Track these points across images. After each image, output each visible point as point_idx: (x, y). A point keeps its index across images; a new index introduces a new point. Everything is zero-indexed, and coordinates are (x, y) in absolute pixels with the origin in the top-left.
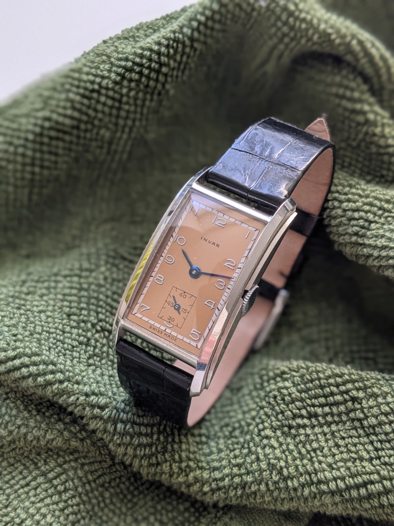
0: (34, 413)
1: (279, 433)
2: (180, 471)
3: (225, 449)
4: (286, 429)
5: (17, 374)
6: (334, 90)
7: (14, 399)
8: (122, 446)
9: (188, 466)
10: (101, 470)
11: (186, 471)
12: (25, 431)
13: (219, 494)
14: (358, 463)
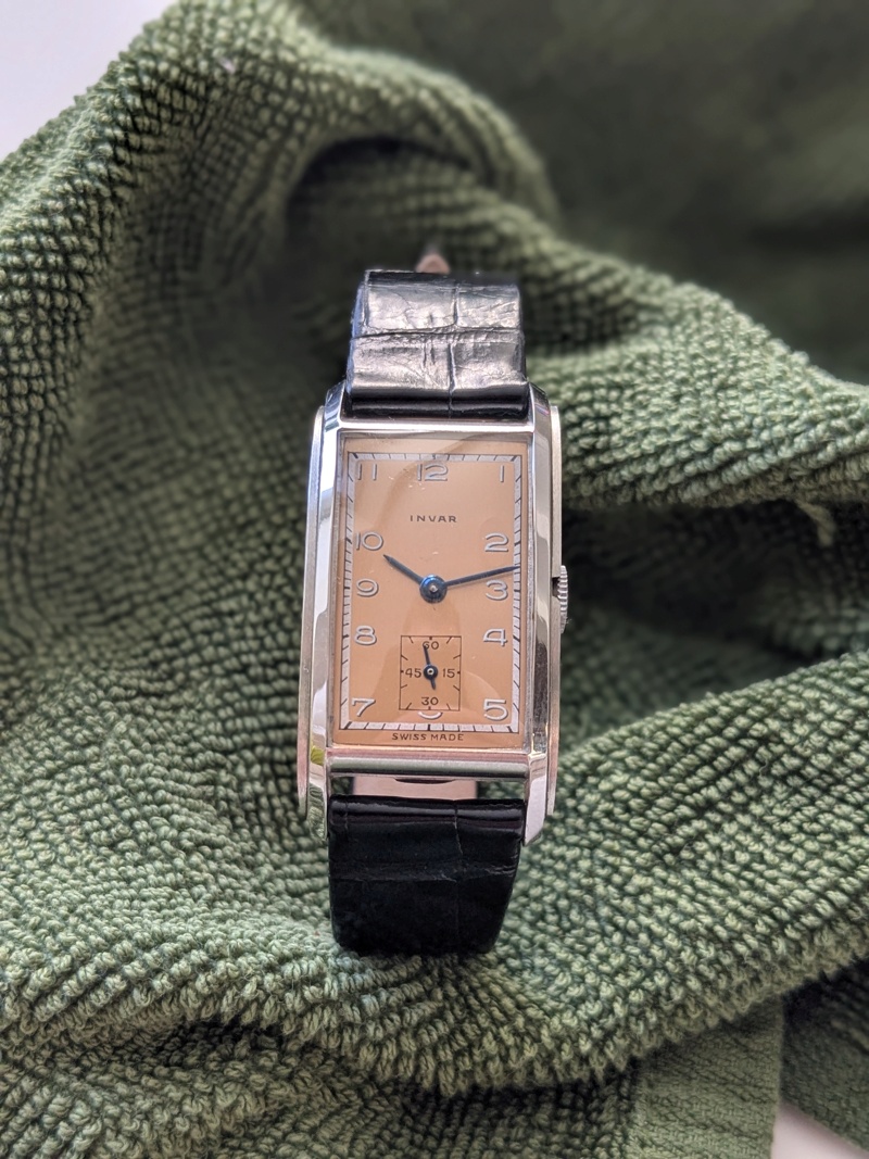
0: (164, 1071)
1: (659, 872)
2: (518, 1040)
3: (571, 957)
4: (669, 858)
5: (100, 998)
6: (412, 203)
7: (100, 1065)
8: (388, 1043)
9: (529, 1020)
10: (348, 1126)
11: (530, 1033)
12: (166, 1117)
13: (614, 1044)
14: (841, 846)
